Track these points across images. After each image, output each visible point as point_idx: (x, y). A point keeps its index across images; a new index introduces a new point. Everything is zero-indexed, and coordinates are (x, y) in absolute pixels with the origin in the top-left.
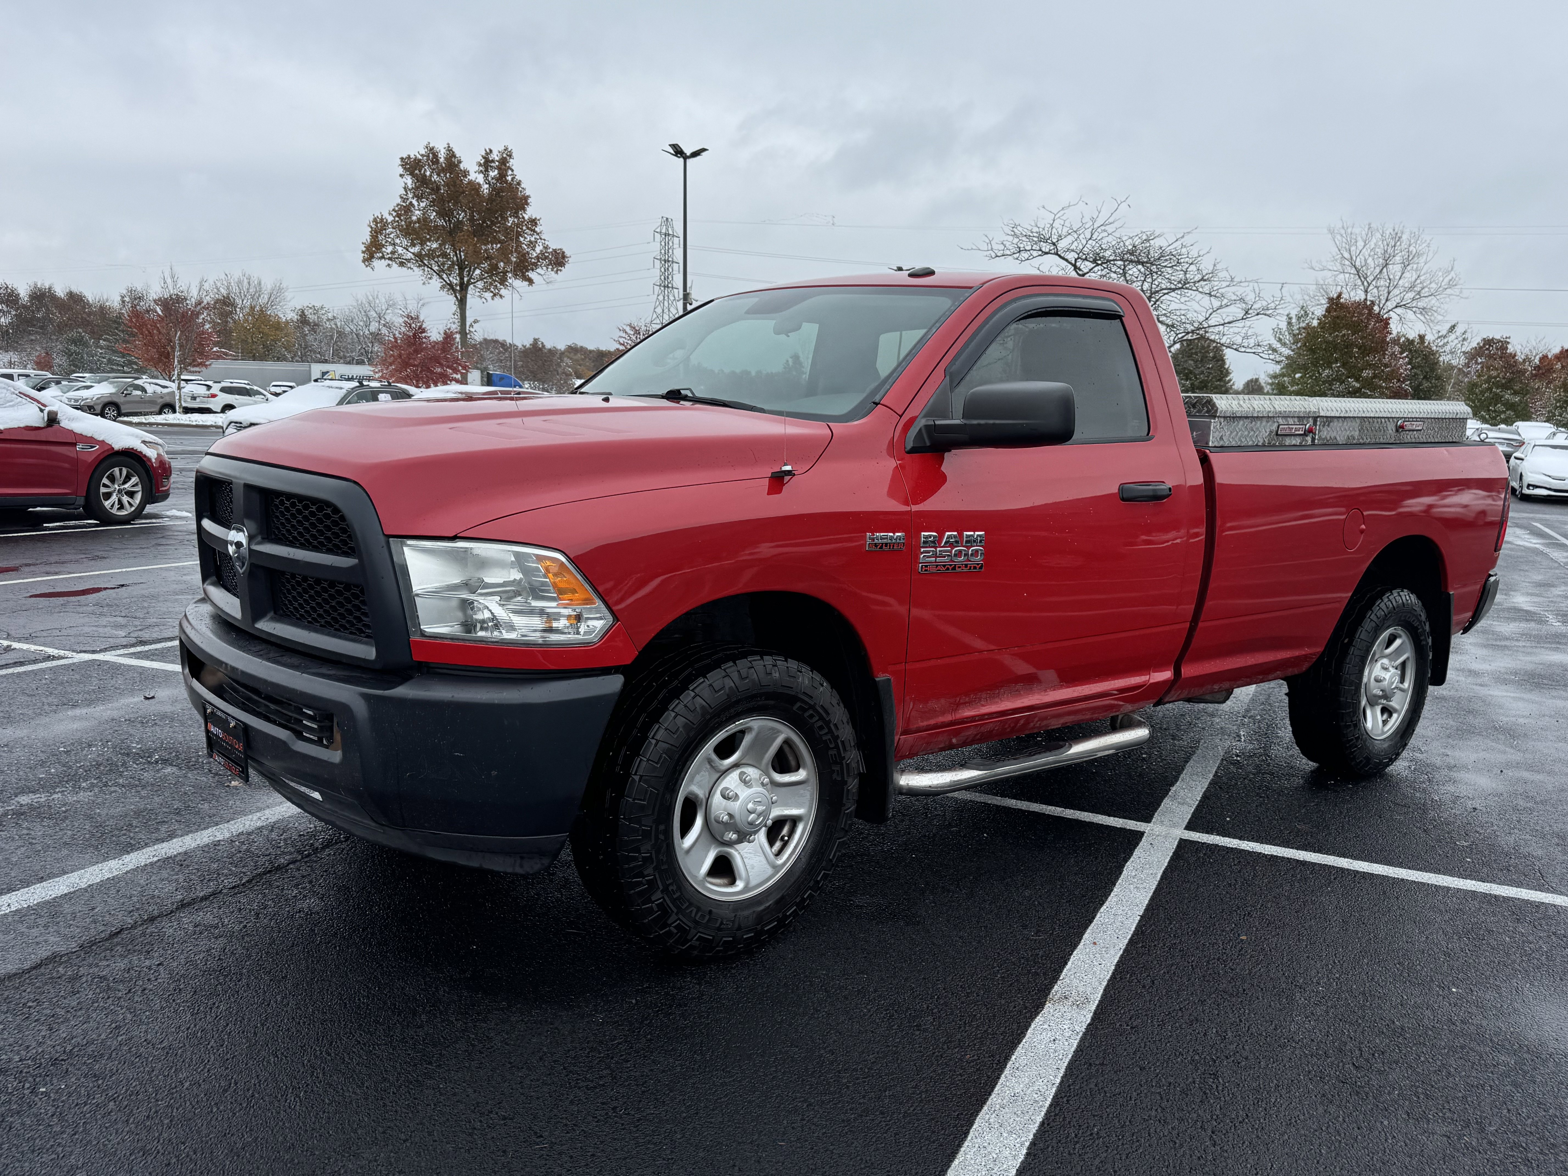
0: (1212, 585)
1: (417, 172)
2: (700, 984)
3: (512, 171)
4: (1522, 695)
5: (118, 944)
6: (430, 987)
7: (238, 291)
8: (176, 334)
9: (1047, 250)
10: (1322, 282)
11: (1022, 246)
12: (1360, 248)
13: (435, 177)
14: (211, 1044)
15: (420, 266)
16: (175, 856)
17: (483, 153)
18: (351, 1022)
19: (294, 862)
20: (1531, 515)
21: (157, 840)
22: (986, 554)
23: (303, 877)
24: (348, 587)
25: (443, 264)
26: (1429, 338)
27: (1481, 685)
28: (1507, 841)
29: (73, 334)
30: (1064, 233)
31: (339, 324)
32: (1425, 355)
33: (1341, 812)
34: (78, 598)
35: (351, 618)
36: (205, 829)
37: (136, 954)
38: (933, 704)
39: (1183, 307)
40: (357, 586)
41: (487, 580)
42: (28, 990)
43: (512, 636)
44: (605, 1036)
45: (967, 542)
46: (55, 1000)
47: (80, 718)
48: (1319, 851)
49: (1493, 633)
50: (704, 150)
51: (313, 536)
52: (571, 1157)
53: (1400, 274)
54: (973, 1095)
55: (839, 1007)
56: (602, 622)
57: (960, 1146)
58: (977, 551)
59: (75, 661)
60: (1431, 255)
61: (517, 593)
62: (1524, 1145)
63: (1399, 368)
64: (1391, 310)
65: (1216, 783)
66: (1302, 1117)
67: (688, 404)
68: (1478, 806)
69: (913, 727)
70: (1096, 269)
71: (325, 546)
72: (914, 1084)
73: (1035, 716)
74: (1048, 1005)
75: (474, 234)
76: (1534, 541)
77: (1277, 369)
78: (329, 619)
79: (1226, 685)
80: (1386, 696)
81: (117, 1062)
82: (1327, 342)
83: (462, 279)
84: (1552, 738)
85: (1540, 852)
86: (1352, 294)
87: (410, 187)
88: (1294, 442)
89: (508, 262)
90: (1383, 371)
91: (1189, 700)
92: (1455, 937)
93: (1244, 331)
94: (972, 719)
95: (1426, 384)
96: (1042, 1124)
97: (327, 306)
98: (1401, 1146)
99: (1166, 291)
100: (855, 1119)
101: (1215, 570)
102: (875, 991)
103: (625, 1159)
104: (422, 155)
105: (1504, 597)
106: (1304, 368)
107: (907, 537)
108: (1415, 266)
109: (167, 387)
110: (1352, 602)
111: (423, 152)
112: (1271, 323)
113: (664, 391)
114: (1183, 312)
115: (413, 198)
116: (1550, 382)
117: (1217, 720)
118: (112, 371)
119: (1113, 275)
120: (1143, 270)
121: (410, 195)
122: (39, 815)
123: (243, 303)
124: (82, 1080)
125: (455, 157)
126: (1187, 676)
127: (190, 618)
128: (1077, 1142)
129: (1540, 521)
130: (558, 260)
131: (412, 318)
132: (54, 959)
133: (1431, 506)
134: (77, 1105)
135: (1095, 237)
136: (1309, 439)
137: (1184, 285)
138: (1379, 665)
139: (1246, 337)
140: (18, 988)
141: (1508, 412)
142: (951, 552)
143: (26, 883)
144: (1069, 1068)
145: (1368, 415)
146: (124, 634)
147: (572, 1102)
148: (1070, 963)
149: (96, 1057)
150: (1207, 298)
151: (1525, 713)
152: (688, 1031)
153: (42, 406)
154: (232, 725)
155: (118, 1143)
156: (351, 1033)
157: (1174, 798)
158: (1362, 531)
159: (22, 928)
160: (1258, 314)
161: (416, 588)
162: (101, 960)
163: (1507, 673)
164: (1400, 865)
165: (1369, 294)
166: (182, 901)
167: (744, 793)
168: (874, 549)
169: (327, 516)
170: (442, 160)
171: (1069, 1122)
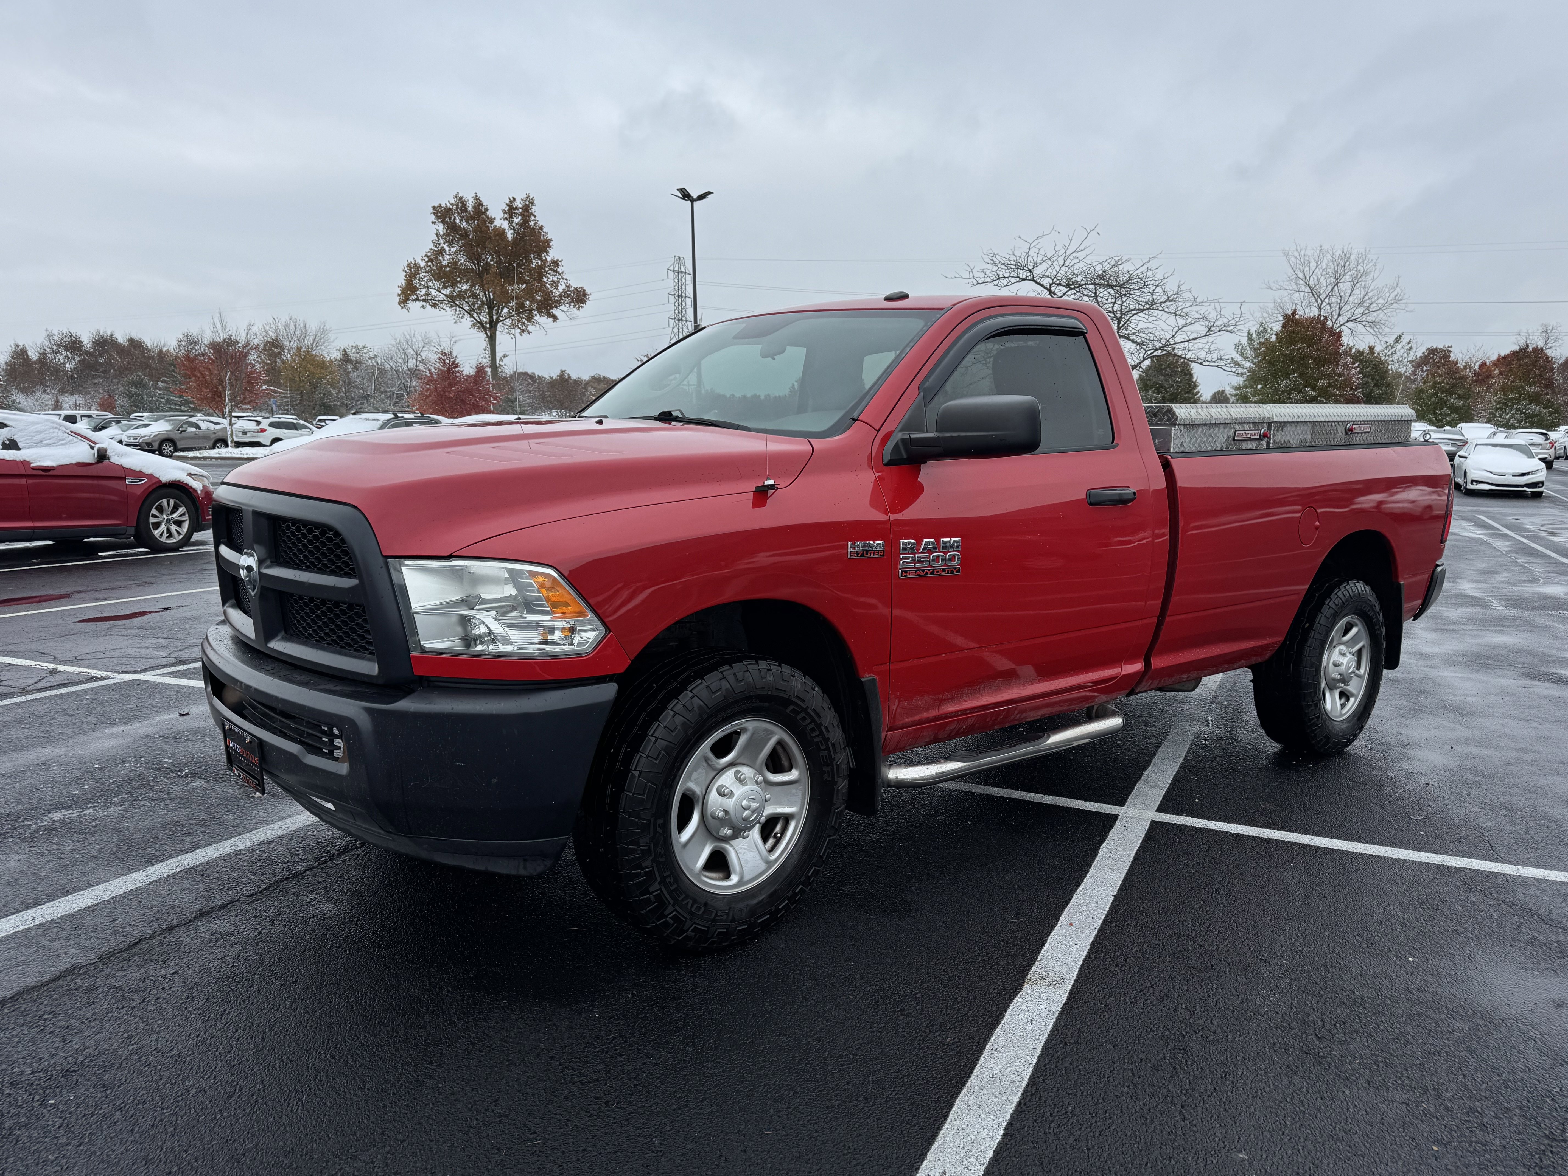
0: (1177, 582)
1: (447, 219)
2: (694, 977)
3: (535, 216)
4: (1470, 676)
5: (136, 954)
6: (435, 987)
7: (285, 334)
8: (226, 374)
9: (1024, 277)
10: (1279, 301)
11: (1001, 273)
12: (1313, 268)
13: (464, 224)
14: (219, 1050)
15: (452, 306)
16: (197, 866)
17: (508, 202)
18: (357, 1024)
19: (310, 869)
20: (1475, 508)
21: (181, 851)
22: (963, 559)
23: (319, 883)
24: (351, 606)
25: (474, 304)
26: (1378, 349)
27: (1431, 667)
28: (1457, 814)
29: (133, 377)
30: (1039, 260)
31: (379, 362)
32: (1375, 365)
33: (1302, 791)
34: (124, 622)
35: (354, 636)
36: (228, 839)
37: (152, 963)
38: (919, 702)
39: (1150, 325)
40: (360, 606)
41: (485, 596)
42: (45, 1002)
43: (509, 649)
44: (600, 1030)
45: (944, 548)
46: (70, 1012)
47: (115, 736)
48: (1282, 829)
49: (1442, 618)
50: (709, 193)
51: (317, 559)
52: (563, 1153)
53: (1349, 291)
54: (953, 1077)
55: (826, 994)
56: (594, 633)
57: (939, 1129)
58: (954, 556)
59: (116, 681)
60: (1377, 273)
61: (514, 608)
62: (1479, 1110)
63: (1351, 377)
64: (1343, 324)
65: (1185, 767)
66: (1267, 1089)
67: (679, 424)
68: (1430, 782)
69: (899, 723)
70: (1069, 293)
71: (328, 568)
72: (896, 1068)
73: (1016, 708)
74: (1026, 985)
75: (501, 275)
76: (1479, 532)
77: (1240, 381)
78: (334, 637)
79: (1194, 675)
80: (1344, 680)
81: (126, 1072)
82: (1285, 355)
83: (491, 317)
84: (1498, 715)
85: (1489, 824)
86: (1307, 311)
87: (442, 233)
88: (1250, 446)
89: (533, 300)
90: (1337, 380)
91: (1161, 689)
92: (1411, 908)
93: (1207, 347)
94: (955, 714)
95: (1377, 392)
96: (1019, 1104)
97: (369, 346)
98: (1362, 1115)
99: (1135, 312)
100: (839, 1106)
101: (1179, 567)
102: (862, 978)
103: (615, 1152)
104: (452, 204)
105: (1451, 584)
106: (1264, 380)
107: (886, 545)
108: (1363, 284)
109: (219, 424)
110: (1310, 592)
111: (453, 201)
112: (1234, 339)
113: (656, 413)
114: (1150, 330)
115: (444, 243)
116: (1489, 387)
117: (1187, 706)
118: (171, 410)
119: (1086, 298)
120: (1112, 292)
121: (442, 241)
122: (69, 832)
123: (291, 344)
124: (92, 1090)
125: (482, 205)
126: (1157, 667)
127: (210, 639)
128: (1052, 1121)
129: (1484, 513)
130: (579, 297)
131: (446, 354)
132: (72, 971)
133: (1381, 503)
134: (84, 1116)
135: (1067, 263)
136: (1264, 443)
137: (1152, 305)
138: (1337, 650)
139: (1209, 352)
140: (35, 1001)
141: (1453, 415)
142: (929, 558)
143: (52, 897)
144: (1045, 1048)
145: (1319, 420)
146: (164, 655)
147: (566, 1098)
148: (1047, 945)
149: (105, 1068)
150: (1173, 317)
151: (1472, 693)
152: (680, 1024)
153: (92, 443)
154: (247, 740)
155: (122, 1154)
156: (356, 1036)
157: (1147, 782)
158: (1317, 528)
159: (45, 942)
160: (1220, 331)
161: (415, 606)
162: (118, 971)
163: (1455, 655)
164: (1359, 840)
165: (1322, 310)
166: (201, 910)
167: (739, 791)
168: (854, 556)
169: (330, 539)
170: (470, 209)
171: (1045, 1101)
